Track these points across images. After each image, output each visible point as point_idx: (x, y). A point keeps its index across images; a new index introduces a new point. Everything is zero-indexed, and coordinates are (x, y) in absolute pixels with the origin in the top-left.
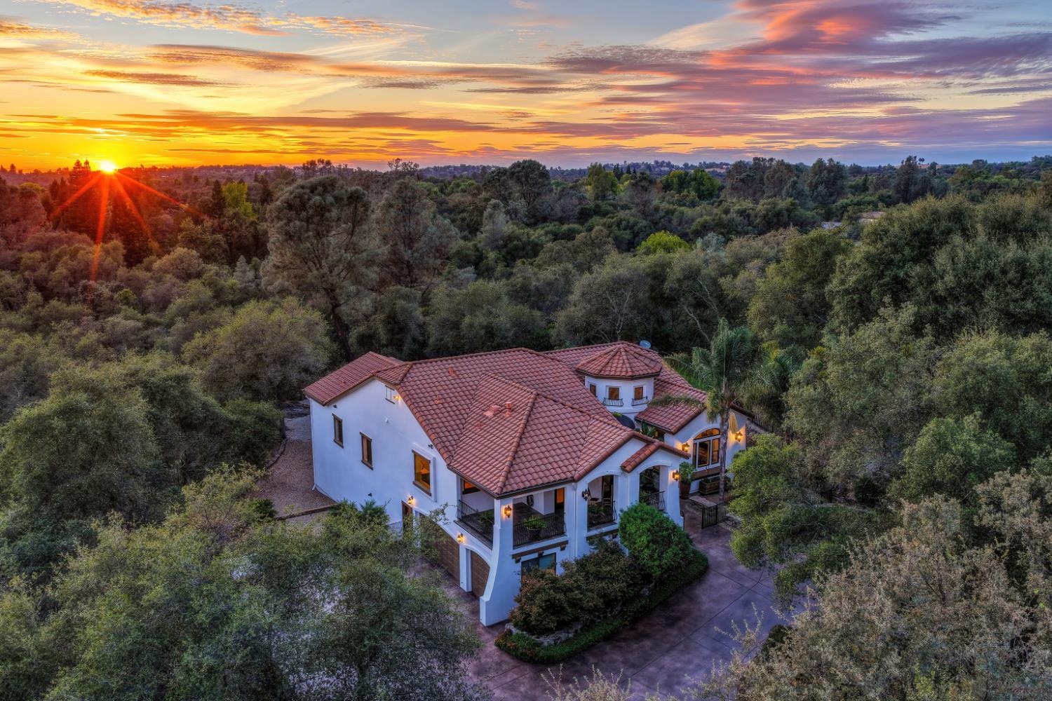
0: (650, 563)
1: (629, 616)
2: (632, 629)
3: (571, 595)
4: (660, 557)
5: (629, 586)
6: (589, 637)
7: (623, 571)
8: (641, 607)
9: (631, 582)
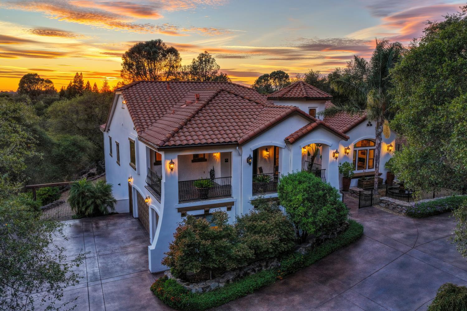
0: (304, 220)
1: (283, 271)
2: (285, 283)
3: (218, 243)
4: (315, 214)
5: (281, 240)
6: (239, 287)
7: (277, 225)
8: (294, 263)
9: (284, 237)
